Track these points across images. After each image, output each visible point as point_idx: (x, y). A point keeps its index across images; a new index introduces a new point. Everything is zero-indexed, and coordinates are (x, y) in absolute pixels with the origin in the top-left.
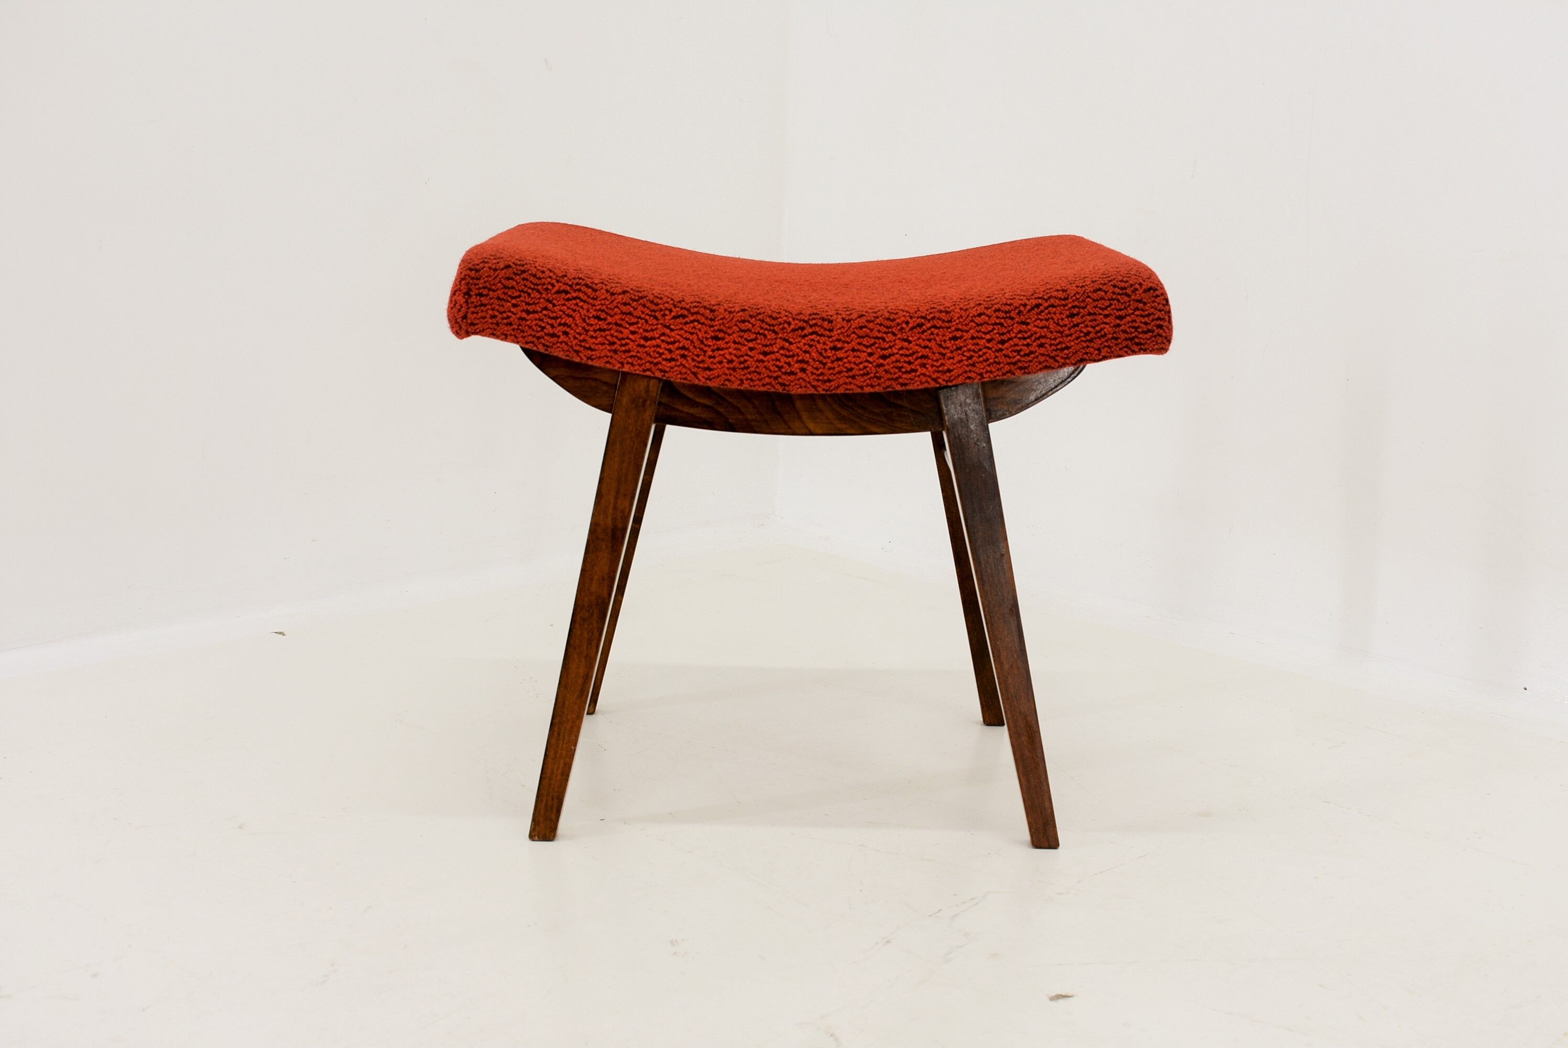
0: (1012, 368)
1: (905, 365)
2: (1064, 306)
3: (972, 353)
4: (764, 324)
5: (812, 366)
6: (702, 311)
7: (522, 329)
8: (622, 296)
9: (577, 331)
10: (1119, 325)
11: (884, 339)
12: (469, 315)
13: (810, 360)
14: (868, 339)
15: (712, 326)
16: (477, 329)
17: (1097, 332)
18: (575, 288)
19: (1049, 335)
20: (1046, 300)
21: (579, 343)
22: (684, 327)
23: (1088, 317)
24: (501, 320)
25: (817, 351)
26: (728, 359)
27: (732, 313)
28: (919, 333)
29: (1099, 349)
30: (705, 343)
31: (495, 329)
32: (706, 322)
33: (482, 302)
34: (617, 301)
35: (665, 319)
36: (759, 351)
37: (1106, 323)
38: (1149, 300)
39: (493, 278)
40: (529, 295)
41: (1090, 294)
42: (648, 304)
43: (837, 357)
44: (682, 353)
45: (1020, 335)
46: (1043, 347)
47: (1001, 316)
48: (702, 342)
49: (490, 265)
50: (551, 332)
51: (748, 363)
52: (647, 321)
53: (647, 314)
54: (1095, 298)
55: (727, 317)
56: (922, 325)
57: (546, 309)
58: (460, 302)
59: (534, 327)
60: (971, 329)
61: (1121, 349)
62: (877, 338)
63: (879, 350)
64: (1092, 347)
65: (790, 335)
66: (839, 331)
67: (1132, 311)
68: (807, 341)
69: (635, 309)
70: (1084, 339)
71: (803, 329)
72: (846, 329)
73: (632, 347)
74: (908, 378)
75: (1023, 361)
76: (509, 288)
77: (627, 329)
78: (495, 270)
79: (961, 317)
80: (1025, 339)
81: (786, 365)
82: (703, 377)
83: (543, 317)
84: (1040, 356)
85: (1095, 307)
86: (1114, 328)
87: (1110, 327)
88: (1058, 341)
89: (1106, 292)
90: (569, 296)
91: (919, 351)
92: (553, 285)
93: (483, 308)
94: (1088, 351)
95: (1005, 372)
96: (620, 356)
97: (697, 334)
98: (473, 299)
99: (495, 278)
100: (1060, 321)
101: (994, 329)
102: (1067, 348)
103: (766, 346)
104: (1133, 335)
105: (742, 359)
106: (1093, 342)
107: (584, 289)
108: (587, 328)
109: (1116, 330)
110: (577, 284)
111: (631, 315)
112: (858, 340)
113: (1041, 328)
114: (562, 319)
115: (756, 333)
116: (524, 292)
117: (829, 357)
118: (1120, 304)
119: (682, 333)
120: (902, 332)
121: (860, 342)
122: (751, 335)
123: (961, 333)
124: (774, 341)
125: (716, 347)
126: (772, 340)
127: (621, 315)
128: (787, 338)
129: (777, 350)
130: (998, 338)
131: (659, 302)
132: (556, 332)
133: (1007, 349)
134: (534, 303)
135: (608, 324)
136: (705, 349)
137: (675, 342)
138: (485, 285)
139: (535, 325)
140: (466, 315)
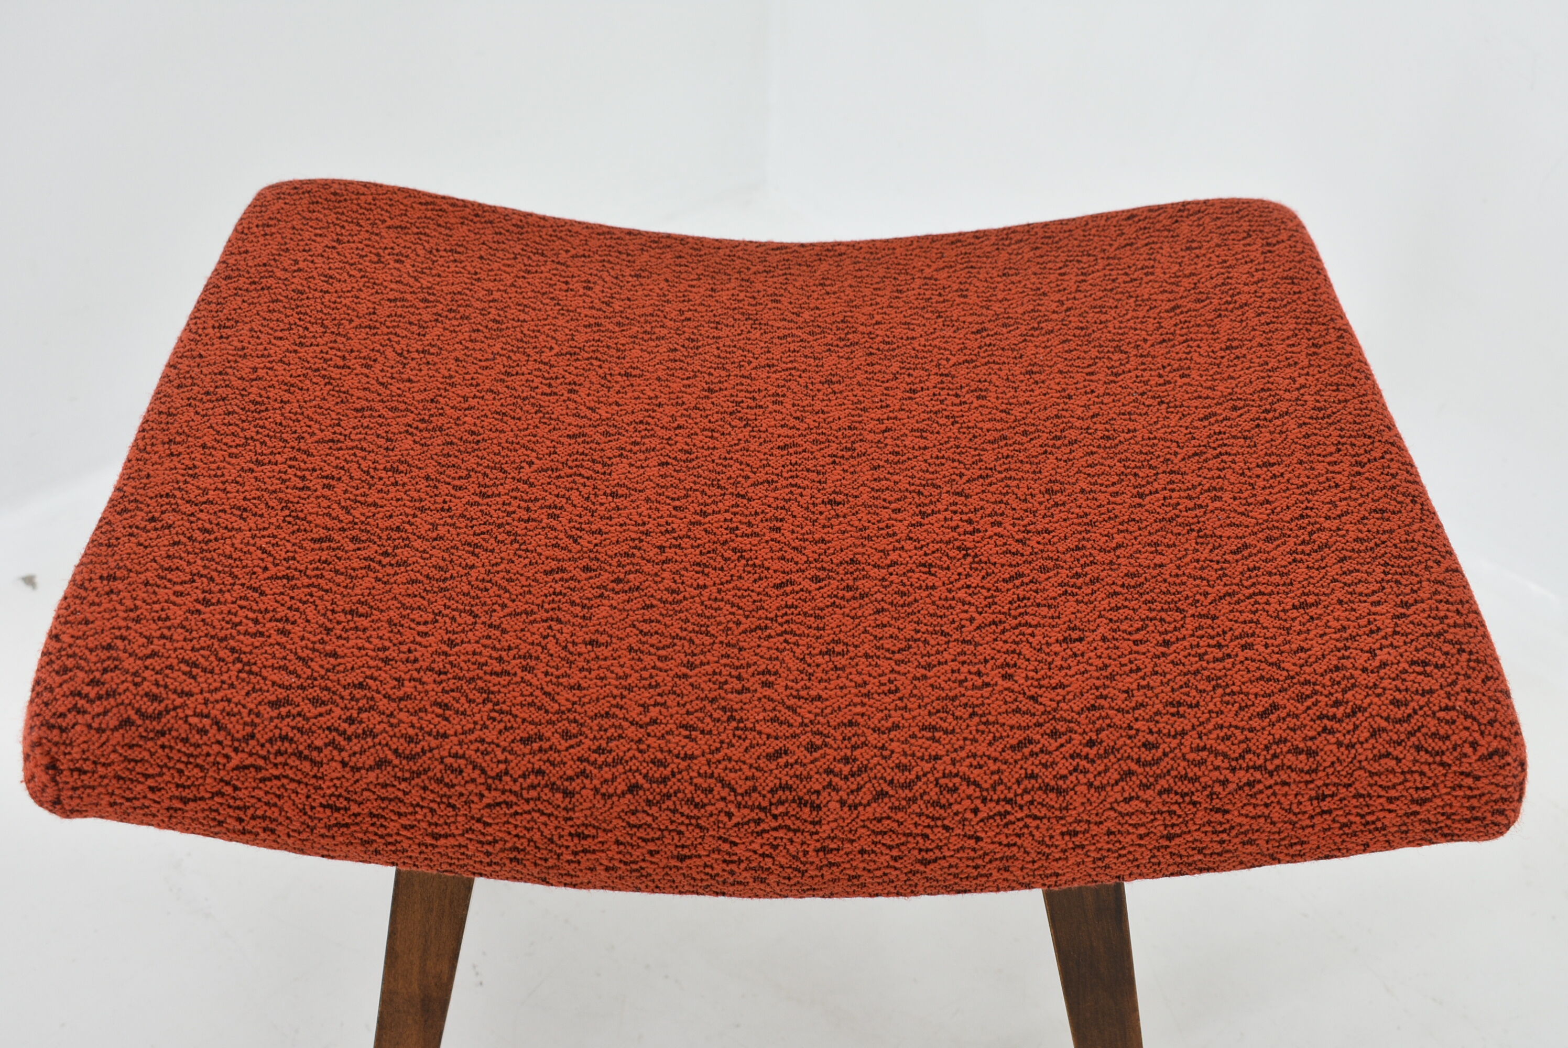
2: (1308, 782)
11: (926, 836)
12: (65, 800)
13: (775, 866)
14: (894, 836)
20: (1271, 774)
22: (512, 819)
23: (1354, 800)
25: (788, 853)
27: (610, 796)
28: (999, 825)
30: (558, 842)
32: (556, 812)
33: (86, 781)
35: (470, 807)
37: (1387, 810)
39: (98, 743)
40: (180, 771)
43: (830, 862)
45: (1207, 828)
46: (1252, 844)
47: (1173, 801)
48: (551, 840)
52: (433, 811)
54: (1374, 770)
57: (219, 793)
59: (202, 821)
62: (911, 834)
63: (915, 851)
65: (731, 832)
66: (834, 824)
67: (1447, 790)
77: (392, 820)
80: (1216, 832)
86: (1405, 817)
88: (1284, 834)
90: (263, 774)
91: (997, 850)
97: (539, 829)
100: (1295, 805)
101: (1155, 819)
102: (1301, 842)
103: (683, 846)
111: (400, 802)
112: (872, 836)
113: (1253, 817)
114: (256, 808)
115: (660, 829)
116: (169, 768)
117: (812, 861)
118: (1426, 779)
119: (508, 828)
120: (964, 825)
121: (877, 839)
122: (652, 832)
123: (1086, 826)
124: (699, 839)
125: (581, 848)
126: (696, 838)
127: (380, 801)
128: (725, 836)
129: (706, 852)
130: (1162, 831)
131: (456, 781)
132: (248, 828)
133: (1177, 845)
134: (193, 785)
135: (354, 815)
136: (559, 851)
137: (495, 841)
138: (85, 756)
139: (204, 818)
140: (58, 798)
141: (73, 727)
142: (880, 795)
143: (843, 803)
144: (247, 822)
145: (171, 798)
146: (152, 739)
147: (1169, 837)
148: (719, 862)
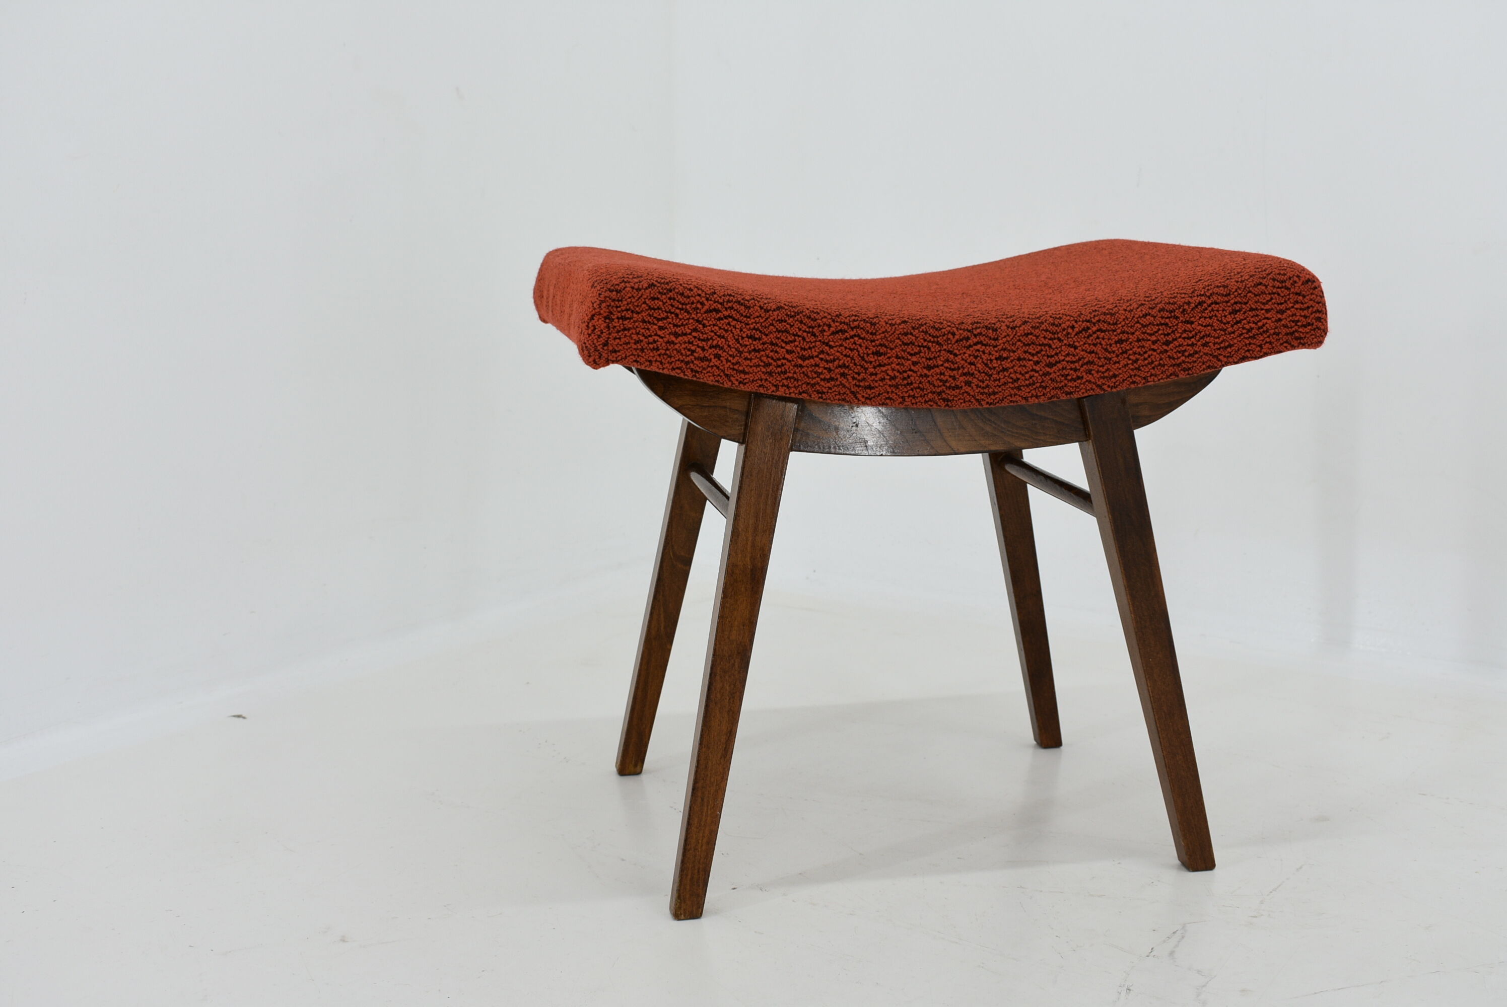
1: (1071, 372)
2: (1227, 302)
3: (1138, 357)
4: (928, 336)
5: (978, 379)
6: (862, 324)
8: (778, 312)
9: (731, 353)
10: (1280, 320)
11: (1050, 346)
12: (611, 341)
13: (976, 372)
14: (1034, 347)
15: (874, 341)
16: (619, 356)
17: (1259, 328)
18: (727, 306)
19: (1213, 333)
20: (1209, 297)
21: (731, 366)
22: (844, 343)
23: (1250, 313)
24: (646, 345)
25: (983, 362)
26: (890, 376)
27: (894, 325)
28: (1085, 337)
29: (1260, 346)
30: (867, 359)
31: (638, 356)
32: (867, 336)
33: (625, 326)
34: (771, 318)
35: (823, 335)
36: (923, 365)
37: (1268, 318)
38: (1308, 293)
39: (636, 298)
40: (677, 315)
41: (1251, 289)
42: (805, 320)
43: (1003, 368)
44: (842, 371)
45: (1184, 335)
46: (1207, 347)
47: (1166, 316)
48: (863, 358)
49: (632, 284)
50: (702, 356)
51: (912, 378)
52: (804, 339)
53: (804, 331)
54: (1256, 293)
55: (889, 330)
56: (1088, 328)
57: (695, 330)
58: (600, 327)
59: (683, 352)
60: (1136, 330)
61: (1281, 344)
62: (1043, 345)
63: (1045, 358)
64: (1254, 344)
65: (954, 346)
66: (1005, 340)
67: (1292, 305)
68: (973, 351)
69: (791, 326)
70: (1247, 336)
71: (967, 339)
72: (1011, 337)
73: (789, 368)
74: (1074, 385)
75: (1188, 362)
76: (654, 309)
77: (783, 348)
78: (638, 290)
79: (1127, 318)
80: (1189, 338)
81: (951, 379)
82: (863, 396)
83: (693, 339)
85: (1256, 302)
86: (1276, 323)
87: (1272, 322)
88: (1221, 339)
89: (1266, 287)
90: (720, 315)
91: (1085, 356)
92: (702, 304)
93: (626, 332)
94: (1250, 348)
95: (1169, 374)
97: (857, 350)
98: (615, 323)
99: (639, 298)
100: (1223, 318)
101: (1159, 330)
102: (1230, 346)
103: (930, 359)
104: (1294, 329)
105: (905, 375)
106: (1255, 338)
107: (736, 306)
108: (741, 350)
109: (1278, 325)
110: (729, 301)
111: (788, 333)
112: (1024, 348)
113: (1205, 326)
114: (713, 340)
115: (919, 346)
116: (671, 313)
117: (994, 368)
118: (1281, 298)
119: (842, 350)
120: (1068, 338)
121: (1026, 350)
122: (915, 349)
123: (1126, 336)
124: (938, 353)
125: (878, 363)
126: (936, 353)
127: (777, 333)
128: (951, 349)
129: (941, 363)
130: (1163, 339)
131: (817, 317)
132: (707, 355)
133: (1171, 349)
134: (682, 325)
135: (763, 344)
136: (866, 366)
137: (834, 360)
138: (628, 307)
139: (684, 349)
140: (607, 341)
141: (624, 289)
142: (1025, 322)
143: (1008, 327)
144: (707, 350)
145: (670, 334)
146: (665, 294)
147: (1167, 343)
148: (948, 370)
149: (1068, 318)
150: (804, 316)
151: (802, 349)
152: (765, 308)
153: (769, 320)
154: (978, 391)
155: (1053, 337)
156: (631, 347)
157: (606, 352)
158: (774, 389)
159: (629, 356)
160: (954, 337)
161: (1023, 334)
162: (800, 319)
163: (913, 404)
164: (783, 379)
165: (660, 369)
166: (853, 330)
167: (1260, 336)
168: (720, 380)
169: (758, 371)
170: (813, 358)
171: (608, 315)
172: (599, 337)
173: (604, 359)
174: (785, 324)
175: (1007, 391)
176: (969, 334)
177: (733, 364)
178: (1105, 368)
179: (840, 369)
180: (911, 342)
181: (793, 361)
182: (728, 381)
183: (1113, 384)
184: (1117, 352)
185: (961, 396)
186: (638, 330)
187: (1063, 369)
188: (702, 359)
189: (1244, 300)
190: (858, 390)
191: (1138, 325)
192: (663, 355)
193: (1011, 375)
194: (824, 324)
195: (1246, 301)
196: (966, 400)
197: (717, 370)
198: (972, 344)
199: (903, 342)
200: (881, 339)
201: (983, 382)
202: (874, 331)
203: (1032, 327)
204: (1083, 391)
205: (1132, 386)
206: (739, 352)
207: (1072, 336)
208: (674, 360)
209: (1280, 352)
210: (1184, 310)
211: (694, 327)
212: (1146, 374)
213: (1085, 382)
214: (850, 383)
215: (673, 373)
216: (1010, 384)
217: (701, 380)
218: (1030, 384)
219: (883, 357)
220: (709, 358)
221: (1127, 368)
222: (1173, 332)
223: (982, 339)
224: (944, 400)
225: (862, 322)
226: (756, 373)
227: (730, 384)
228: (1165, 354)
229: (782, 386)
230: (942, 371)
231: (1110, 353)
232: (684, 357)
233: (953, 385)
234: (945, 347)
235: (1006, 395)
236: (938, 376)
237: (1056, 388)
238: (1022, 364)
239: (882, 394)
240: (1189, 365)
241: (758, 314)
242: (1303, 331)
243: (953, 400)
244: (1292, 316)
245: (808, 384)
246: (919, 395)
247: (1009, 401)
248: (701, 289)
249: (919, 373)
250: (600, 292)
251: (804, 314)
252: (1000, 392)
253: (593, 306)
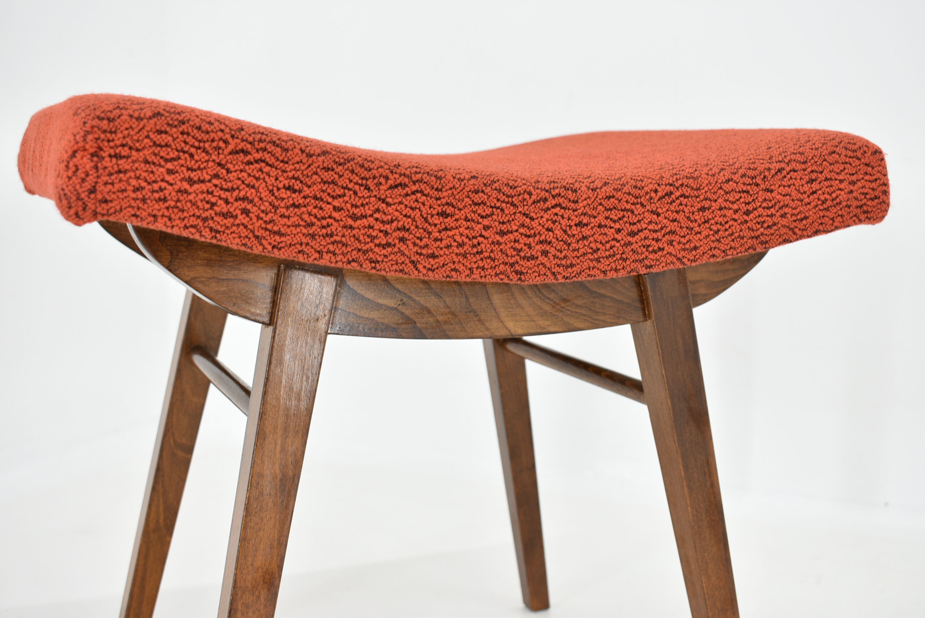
0: (755, 243)
1: (654, 242)
2: (804, 170)
3: (719, 227)
4: (501, 194)
5: (555, 248)
6: (426, 178)
7: (181, 207)
8: (323, 157)
9: (263, 208)
10: (851, 192)
11: (633, 212)
12: (100, 187)
13: (554, 240)
14: (616, 212)
15: (439, 199)
16: (111, 208)
17: (833, 200)
18: (258, 147)
21: (264, 226)
22: (404, 200)
23: (825, 183)
24: (149, 194)
25: (561, 228)
27: (462, 180)
28: (668, 203)
29: (833, 219)
30: (430, 221)
31: (139, 208)
32: (431, 193)
33: (120, 167)
34: (315, 165)
35: (379, 189)
36: (495, 230)
37: (840, 189)
39: (136, 130)
40: (191, 156)
41: (826, 157)
42: (358, 169)
43: (583, 236)
44: (401, 235)
45: (764, 205)
46: (785, 218)
47: (748, 183)
48: (426, 220)
49: (131, 112)
50: (225, 210)
51: (483, 246)
52: (355, 193)
53: (356, 184)
54: (831, 162)
55: (457, 186)
56: (671, 193)
57: (216, 176)
58: (84, 167)
59: (200, 204)
60: (719, 197)
61: (851, 218)
62: (625, 210)
63: (627, 225)
64: (827, 217)
65: (531, 208)
66: (585, 202)
67: (862, 176)
68: (550, 215)
69: (340, 176)
70: (822, 208)
71: (545, 200)
72: (592, 200)
73: (336, 229)
74: (655, 258)
76: (161, 146)
77: (328, 203)
78: (139, 119)
79: (710, 183)
80: (768, 208)
81: (526, 248)
82: (425, 267)
83: (213, 188)
84: (781, 228)
85: (831, 172)
86: (848, 195)
87: (845, 194)
88: (798, 210)
89: (840, 155)
90: (249, 157)
91: (667, 225)
92: (226, 142)
93: (121, 175)
94: (823, 221)
95: (747, 247)
96: (319, 243)
97: (419, 209)
98: (107, 162)
99: (140, 130)
100: (801, 187)
101: (741, 197)
102: (806, 218)
103: (503, 223)
104: (863, 202)
105: (475, 241)
106: (829, 210)
107: (270, 147)
108: (276, 204)
109: (849, 197)
110: (260, 141)
111: (335, 185)
112: (605, 213)
113: (784, 196)
114: (240, 191)
115: (491, 207)
116: (184, 152)
117: (574, 235)
118: (852, 168)
119: (401, 209)
120: (651, 203)
121: (607, 215)
122: (486, 210)
123: (709, 203)
124: (513, 216)
125: (444, 227)
126: (511, 215)
127: (322, 185)
128: (527, 212)
129: (516, 228)
130: (744, 208)
131: (371, 166)
132: (231, 210)
133: (751, 220)
134: (199, 168)
135: (305, 197)
136: (430, 230)
137: (392, 221)
138: (124, 142)
139: (202, 201)
140: (94, 187)
141: (119, 117)
142: (606, 184)
143: (589, 188)
144: (232, 204)
145: (182, 180)
146: (176, 126)
147: (747, 213)
148: (523, 237)
149: (650, 180)
150: (356, 164)
151: (352, 205)
152: (307, 151)
153: (312, 167)
154: (555, 262)
155: (635, 201)
156: (129, 196)
157: (93, 201)
158: (317, 255)
159: (125, 208)
160: (530, 198)
161: (605, 197)
162: (351, 168)
163: (481, 277)
164: (328, 244)
165: (167, 227)
166: (415, 184)
167: (833, 208)
168: (248, 243)
169: (298, 233)
170: (366, 218)
171: (96, 152)
172: (83, 180)
173: (90, 211)
174: (333, 173)
175: (585, 263)
176: (547, 194)
177: (265, 222)
178: (687, 238)
179: (398, 232)
180: (482, 202)
181: (342, 220)
182: (258, 245)
183: (693, 257)
184: (699, 221)
185: (536, 268)
186: (138, 173)
187: (645, 238)
188: (225, 215)
189: (820, 168)
190: (419, 259)
191: (721, 191)
192: (173, 208)
193: (591, 245)
194: (380, 176)
195: (821, 170)
196: (541, 273)
197: (244, 230)
198: (550, 206)
199: (473, 201)
200: (448, 197)
201: (561, 252)
202: (440, 187)
203: (614, 189)
204: (664, 264)
205: (712, 260)
206: (274, 206)
207: (655, 201)
208: (187, 215)
209: (849, 226)
210: (765, 177)
211: (215, 172)
212: (725, 246)
213: (666, 255)
214: (410, 250)
215: (185, 234)
216: (589, 255)
217: (223, 244)
218: (610, 256)
219: (449, 218)
220: (234, 213)
221: (708, 239)
222: (753, 200)
223: (561, 200)
224: (517, 272)
225: (426, 175)
226: (295, 235)
227: (260, 248)
228: (745, 225)
229: (327, 253)
230: (517, 238)
231: (691, 221)
232: (201, 212)
233: (529, 255)
234: (520, 209)
235: (585, 267)
236: (512, 244)
237: (637, 261)
238: (603, 232)
239: (447, 265)
240: (767, 237)
241: (299, 160)
242: (871, 205)
243: (527, 273)
244: (862, 187)
245: (359, 250)
246: (489, 267)
247: (586, 275)
248: (224, 124)
249: (490, 240)
250: (86, 120)
251: (356, 161)
252: (578, 264)
253: (75, 139)
